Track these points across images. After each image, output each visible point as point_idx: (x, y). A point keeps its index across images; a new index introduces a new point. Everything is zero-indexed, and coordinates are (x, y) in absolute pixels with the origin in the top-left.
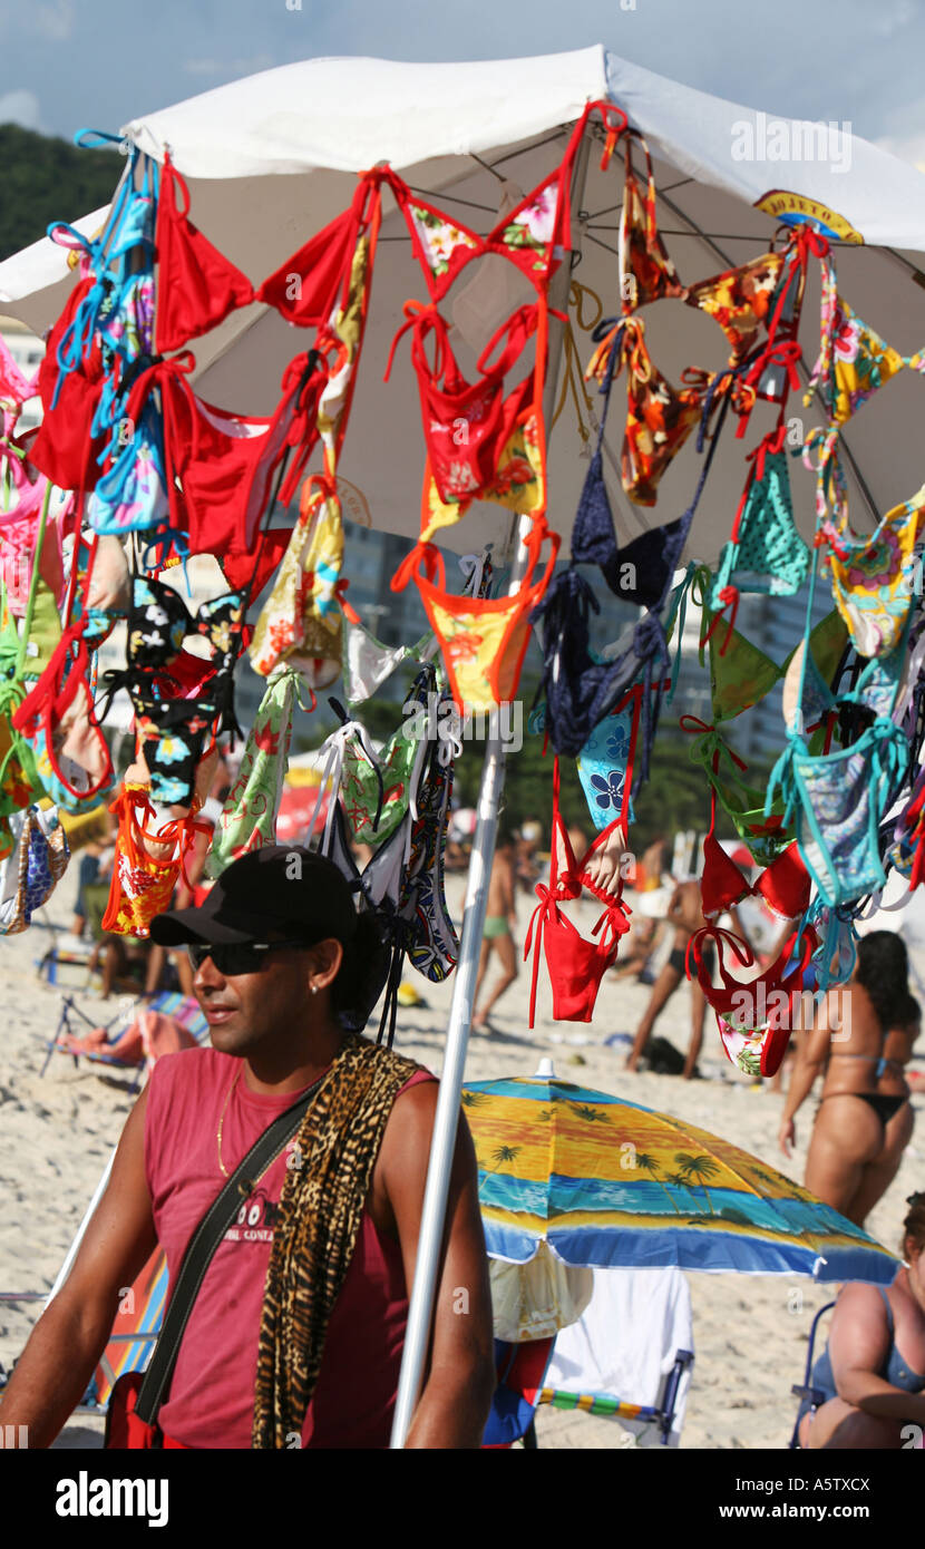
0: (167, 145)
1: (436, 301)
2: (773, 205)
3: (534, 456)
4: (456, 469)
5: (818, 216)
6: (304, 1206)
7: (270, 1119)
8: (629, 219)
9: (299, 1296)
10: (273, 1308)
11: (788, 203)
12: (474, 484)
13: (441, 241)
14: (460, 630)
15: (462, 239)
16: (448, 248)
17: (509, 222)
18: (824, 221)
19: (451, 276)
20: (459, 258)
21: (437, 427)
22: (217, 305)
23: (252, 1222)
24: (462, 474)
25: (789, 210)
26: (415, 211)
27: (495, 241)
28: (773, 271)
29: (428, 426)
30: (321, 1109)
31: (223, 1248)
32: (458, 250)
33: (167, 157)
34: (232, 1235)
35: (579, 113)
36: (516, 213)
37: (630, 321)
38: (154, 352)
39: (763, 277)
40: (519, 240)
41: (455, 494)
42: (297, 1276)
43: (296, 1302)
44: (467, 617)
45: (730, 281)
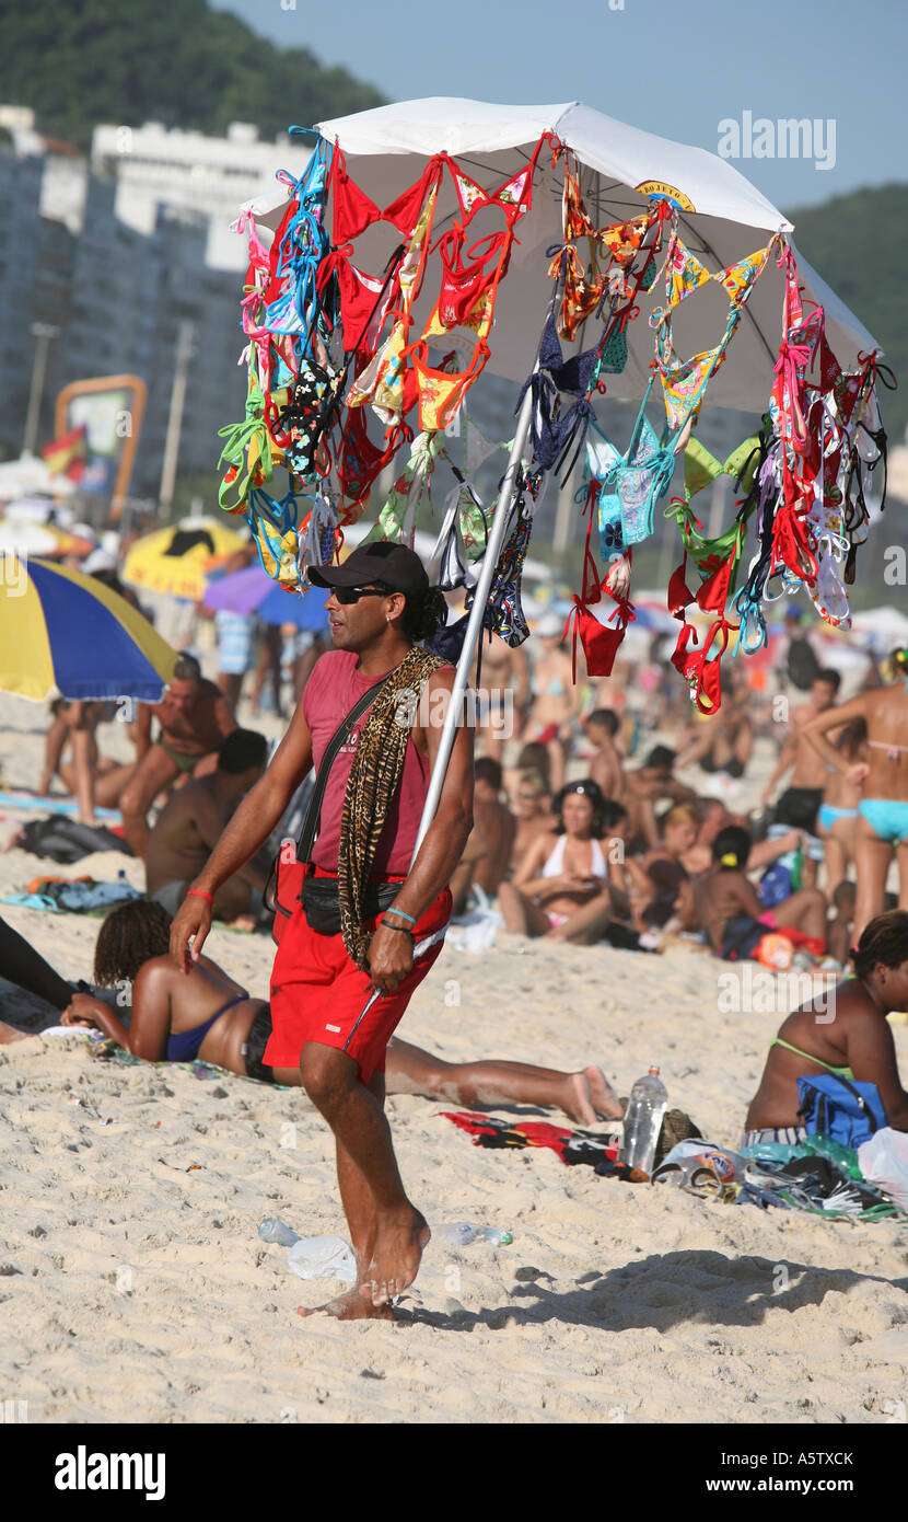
0: (337, 136)
1: (464, 227)
2: (646, 189)
3: (489, 307)
4: (448, 309)
5: (672, 196)
6: (373, 732)
7: (368, 688)
8: (567, 194)
9: (368, 779)
10: (351, 786)
11: (656, 187)
12: (455, 319)
13: (469, 194)
14: (430, 386)
15: (481, 195)
16: (474, 198)
17: (503, 189)
18: (676, 198)
19: (474, 212)
20: (477, 204)
21: (449, 287)
22: (362, 222)
23: (352, 742)
24: (451, 312)
25: (656, 192)
26: (459, 178)
27: (495, 199)
28: (644, 224)
29: (443, 286)
30: (391, 683)
31: (339, 756)
32: (479, 199)
33: (337, 141)
34: (343, 750)
35: (539, 137)
36: (507, 184)
37: (569, 246)
38: (332, 245)
39: (638, 227)
40: (506, 199)
41: (446, 322)
42: (367, 769)
43: (365, 782)
44: (435, 381)
45: (620, 228)
